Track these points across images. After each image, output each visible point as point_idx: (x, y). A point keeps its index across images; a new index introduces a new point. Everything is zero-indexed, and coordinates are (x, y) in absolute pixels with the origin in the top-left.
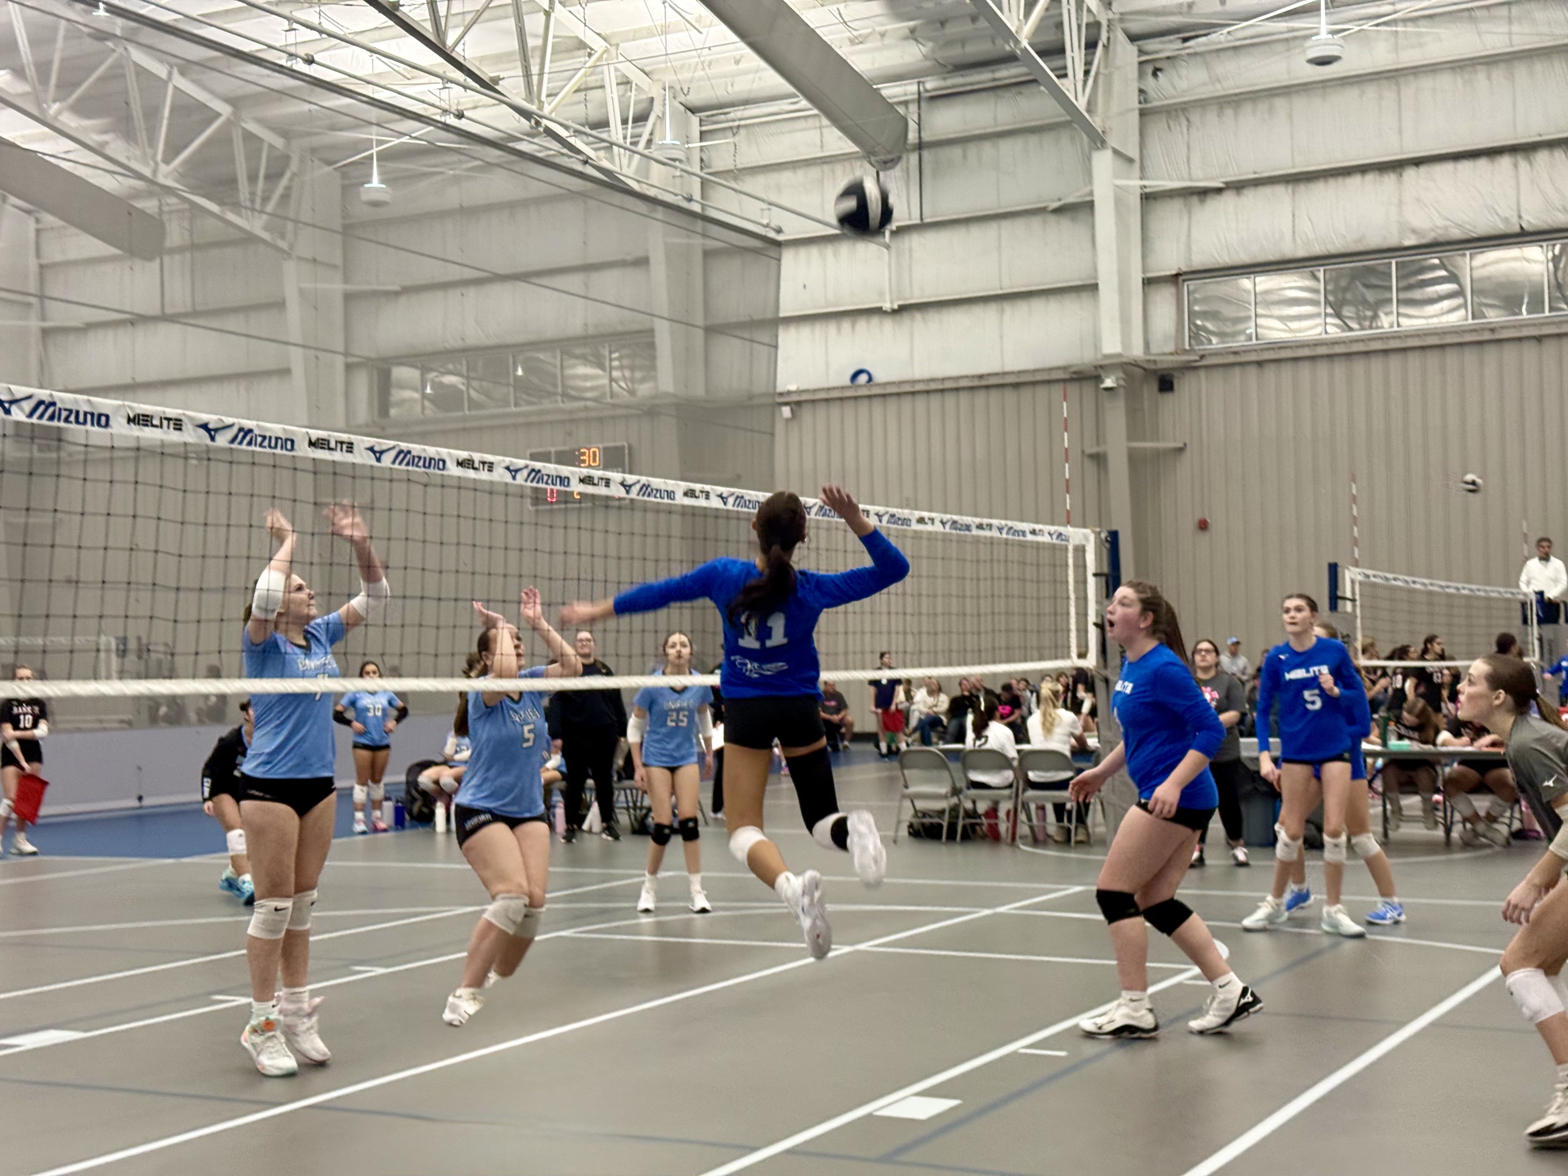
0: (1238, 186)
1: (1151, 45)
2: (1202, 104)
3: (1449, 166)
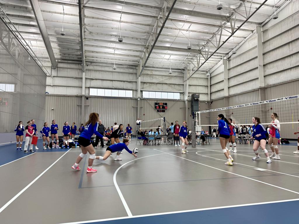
0: (96, 79)
1: (87, 63)
2: (92, 70)
3: (117, 82)
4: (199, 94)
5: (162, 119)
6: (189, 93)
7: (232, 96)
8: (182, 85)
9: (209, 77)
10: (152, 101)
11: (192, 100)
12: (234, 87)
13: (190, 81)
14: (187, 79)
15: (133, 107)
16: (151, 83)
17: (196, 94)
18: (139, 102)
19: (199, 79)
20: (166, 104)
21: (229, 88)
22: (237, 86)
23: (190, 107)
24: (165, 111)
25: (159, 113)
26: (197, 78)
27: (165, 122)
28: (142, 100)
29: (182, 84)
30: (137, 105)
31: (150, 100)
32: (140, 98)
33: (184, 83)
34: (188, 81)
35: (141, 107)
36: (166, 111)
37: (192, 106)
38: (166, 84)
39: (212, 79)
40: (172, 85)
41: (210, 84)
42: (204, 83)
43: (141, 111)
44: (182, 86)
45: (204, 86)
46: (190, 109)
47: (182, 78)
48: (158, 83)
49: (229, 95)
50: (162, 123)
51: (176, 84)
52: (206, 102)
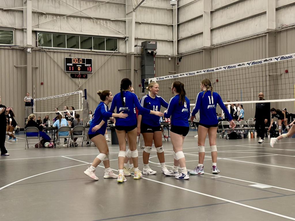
4: (156, 41)
5: (81, 94)
6: (136, 39)
7: (217, 48)
8: (121, 21)
9: (176, 7)
10: (59, 54)
11: (142, 54)
12: (221, 29)
13: (138, 13)
14: (132, 10)
15: (17, 67)
16: (56, 15)
17: (149, 40)
18: (29, 57)
19: (155, 10)
20: (89, 61)
21: (212, 30)
22: (226, 27)
23: (138, 67)
24: (87, 75)
25: (74, 79)
26: (153, 8)
27: (86, 98)
28: (37, 53)
29: (123, 19)
30: (26, 63)
31: (54, 52)
32: (32, 48)
33: (127, 19)
34: (134, 13)
35: (34, 66)
36: (89, 76)
37: (142, 66)
38: (90, 18)
39: (182, 12)
40: (102, 21)
41: (178, 22)
42: (165, 19)
43: (34, 75)
44: (122, 24)
45: (167, 25)
46: (139, 72)
47: (123, 6)
48: (71, 16)
49: (212, 45)
50: (81, 101)
51: (109, 20)
52: (170, 59)
